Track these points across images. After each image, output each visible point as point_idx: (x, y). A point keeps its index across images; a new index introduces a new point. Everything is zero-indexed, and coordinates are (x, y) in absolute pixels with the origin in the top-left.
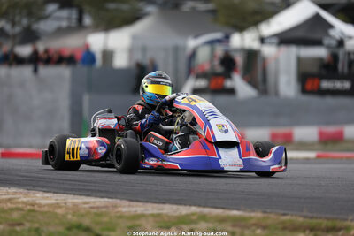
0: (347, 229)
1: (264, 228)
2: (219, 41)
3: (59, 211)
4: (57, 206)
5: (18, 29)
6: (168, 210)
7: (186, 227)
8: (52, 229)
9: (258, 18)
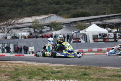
0: (92, 68)
1: (76, 68)
2: (78, 32)
3: (38, 66)
4: (38, 65)
5: (39, 31)
6: (59, 65)
7: (61, 69)
8: (35, 70)
9: (85, 27)
